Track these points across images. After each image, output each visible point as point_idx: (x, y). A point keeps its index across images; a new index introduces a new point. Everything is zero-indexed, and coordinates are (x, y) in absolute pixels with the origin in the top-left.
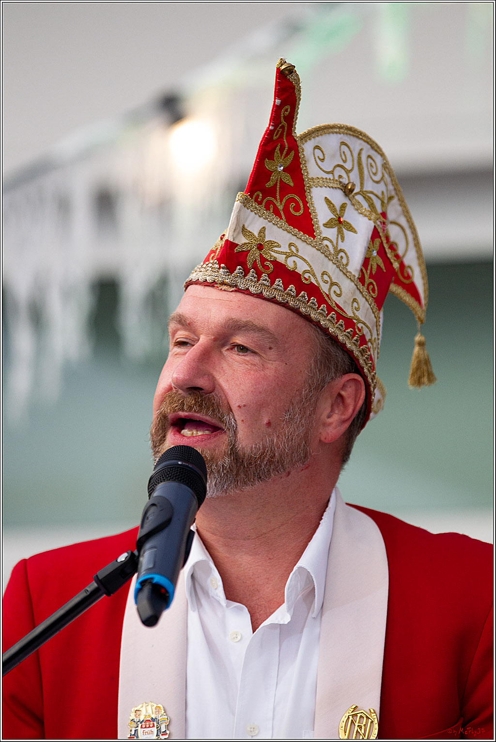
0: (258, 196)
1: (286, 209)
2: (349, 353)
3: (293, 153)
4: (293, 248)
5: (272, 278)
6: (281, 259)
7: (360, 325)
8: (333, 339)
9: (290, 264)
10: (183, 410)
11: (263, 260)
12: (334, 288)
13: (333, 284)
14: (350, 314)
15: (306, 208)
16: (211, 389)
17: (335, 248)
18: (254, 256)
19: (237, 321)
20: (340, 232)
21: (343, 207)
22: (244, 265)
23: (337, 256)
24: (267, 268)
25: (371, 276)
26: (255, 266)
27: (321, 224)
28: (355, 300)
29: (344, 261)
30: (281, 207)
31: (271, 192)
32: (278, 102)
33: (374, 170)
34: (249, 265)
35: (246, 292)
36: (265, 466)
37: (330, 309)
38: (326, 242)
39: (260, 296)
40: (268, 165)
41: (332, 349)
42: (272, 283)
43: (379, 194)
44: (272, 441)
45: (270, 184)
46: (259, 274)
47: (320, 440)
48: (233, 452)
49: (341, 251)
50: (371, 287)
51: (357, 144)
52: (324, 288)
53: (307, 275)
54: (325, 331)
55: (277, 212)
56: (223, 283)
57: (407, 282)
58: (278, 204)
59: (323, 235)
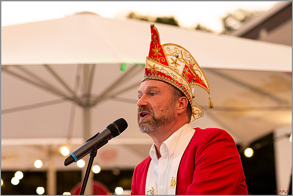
0: (152, 57)
1: (160, 60)
2: (181, 91)
3: (160, 48)
4: (163, 68)
5: (158, 75)
6: (159, 71)
7: (183, 85)
8: (176, 88)
9: (162, 72)
10: (140, 111)
11: (155, 71)
12: (175, 77)
13: (174, 76)
14: (180, 83)
15: (166, 60)
16: (147, 105)
17: (175, 68)
18: (152, 71)
19: (150, 87)
20: (175, 65)
21: (176, 60)
22: (150, 73)
23: (175, 70)
24: (156, 73)
25: (186, 75)
26: (153, 73)
27: (170, 63)
28: (181, 80)
29: (178, 71)
30: (159, 60)
31: (156, 57)
32: (152, 34)
33: (187, 55)
34: (152, 73)
35: (152, 79)
36: (163, 120)
37: (174, 81)
38: (172, 67)
39: (155, 79)
40: (153, 50)
41: (176, 91)
42: (158, 76)
43: (189, 60)
44: (164, 115)
45: (155, 55)
46: (154, 74)
47: (178, 114)
48: (154, 118)
49: (176, 69)
50: (186, 78)
51: (180, 49)
52: (172, 77)
53: (167, 74)
54: (173, 86)
55: (158, 61)
56: (146, 79)
57: (203, 83)
58: (158, 60)
59: (171, 66)
